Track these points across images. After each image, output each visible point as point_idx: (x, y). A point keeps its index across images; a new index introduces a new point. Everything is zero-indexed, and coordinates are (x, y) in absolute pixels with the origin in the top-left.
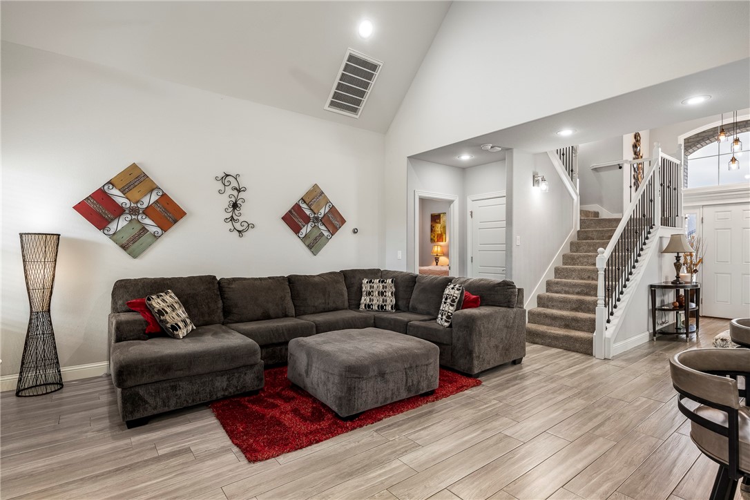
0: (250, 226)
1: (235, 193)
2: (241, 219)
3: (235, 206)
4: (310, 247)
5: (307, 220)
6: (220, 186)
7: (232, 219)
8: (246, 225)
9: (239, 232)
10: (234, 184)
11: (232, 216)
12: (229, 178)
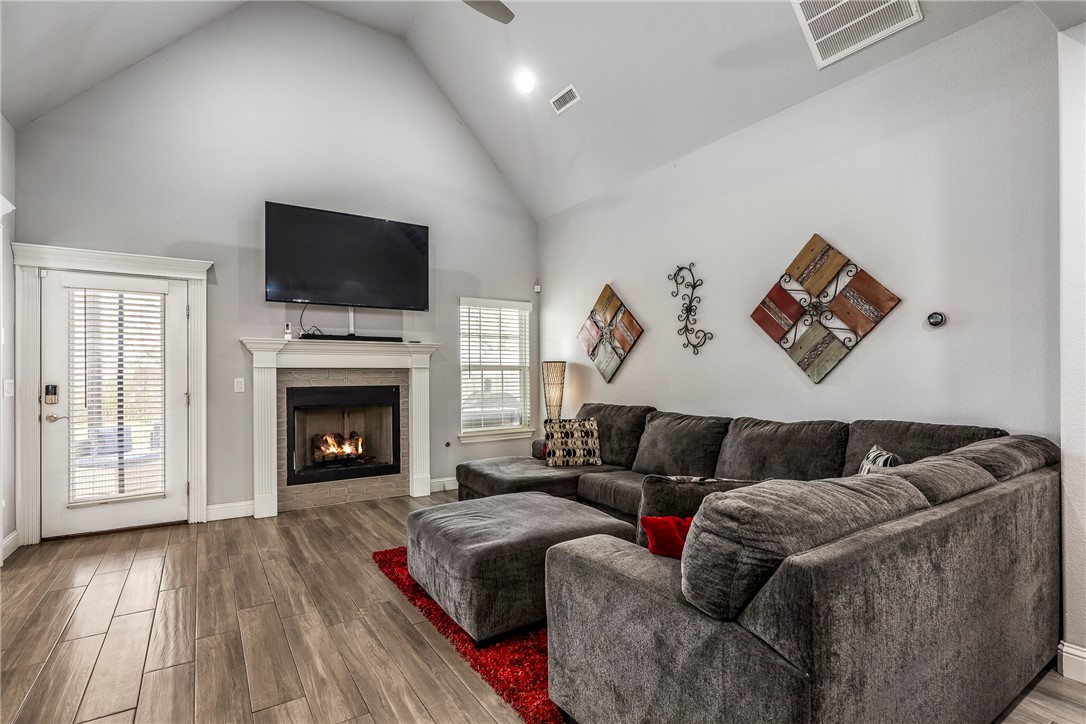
0: (707, 336)
1: (689, 291)
2: (697, 327)
3: (689, 309)
4: (804, 365)
5: (798, 313)
6: (672, 286)
7: (686, 329)
8: (701, 334)
9: (695, 347)
10: (689, 279)
11: (686, 326)
12: (682, 273)
